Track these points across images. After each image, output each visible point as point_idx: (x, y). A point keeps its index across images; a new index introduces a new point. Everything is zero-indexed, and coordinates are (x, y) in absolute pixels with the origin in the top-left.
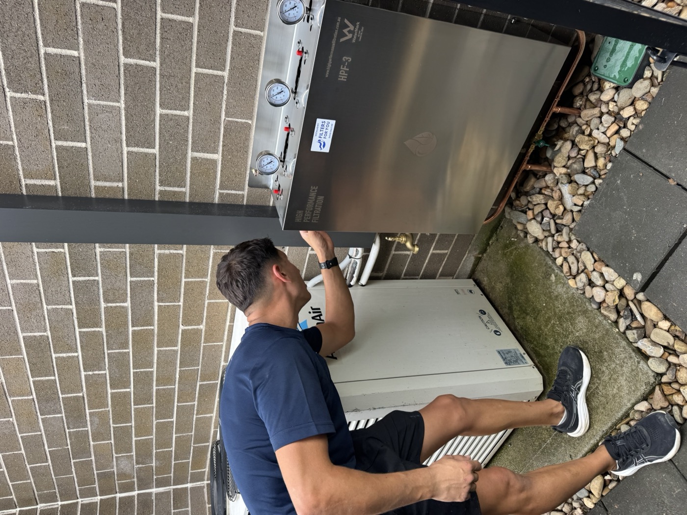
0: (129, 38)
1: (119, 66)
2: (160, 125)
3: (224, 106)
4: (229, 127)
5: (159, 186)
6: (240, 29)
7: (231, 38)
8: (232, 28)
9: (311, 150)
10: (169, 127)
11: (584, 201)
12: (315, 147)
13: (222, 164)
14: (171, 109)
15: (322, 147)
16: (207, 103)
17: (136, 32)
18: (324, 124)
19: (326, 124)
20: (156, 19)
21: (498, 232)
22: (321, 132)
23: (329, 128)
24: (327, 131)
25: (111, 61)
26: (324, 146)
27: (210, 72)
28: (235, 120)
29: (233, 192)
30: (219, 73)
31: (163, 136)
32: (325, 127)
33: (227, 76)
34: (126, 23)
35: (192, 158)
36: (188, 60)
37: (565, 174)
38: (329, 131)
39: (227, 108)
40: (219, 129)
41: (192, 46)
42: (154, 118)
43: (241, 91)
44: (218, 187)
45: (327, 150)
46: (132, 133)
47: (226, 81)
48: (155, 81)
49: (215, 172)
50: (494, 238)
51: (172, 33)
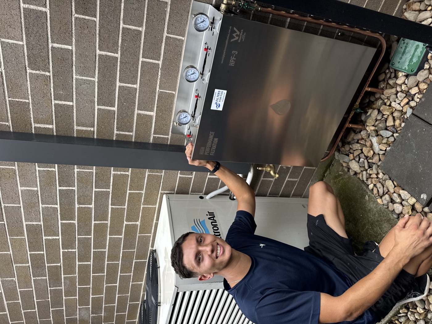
0: (103, 39)
1: (95, 56)
2: (119, 93)
3: (158, 83)
4: (161, 95)
5: (116, 131)
6: (170, 35)
7: (164, 41)
8: (165, 34)
9: (211, 109)
10: (124, 94)
11: (387, 148)
12: (213, 107)
13: (156, 118)
14: (126, 83)
15: (218, 107)
16: (148, 80)
17: (107, 35)
18: (219, 92)
19: (221, 93)
20: (119, 28)
21: (330, 168)
22: (218, 98)
23: (223, 95)
24: (221, 97)
25: (91, 53)
26: (219, 107)
27: (151, 61)
28: (165, 91)
29: (162, 136)
30: (157, 62)
31: (120, 100)
32: (220, 94)
33: (161, 64)
34: (101, 30)
35: (137, 114)
36: (138, 53)
37: (374, 130)
38: (222, 97)
39: (160, 84)
40: (155, 96)
41: (141, 45)
42: (115, 88)
43: (169, 74)
44: (153, 133)
45: (221, 109)
46: (101, 97)
47: (160, 67)
48: (117, 66)
49: (152, 123)
50: (328, 172)
51: (129, 37)
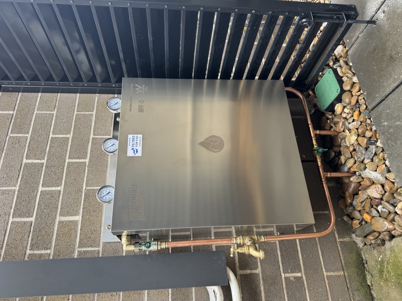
0: (31, 149)
1: (21, 165)
2: (40, 198)
4: (88, 194)
5: (30, 250)
6: (96, 137)
7: (91, 141)
8: (92, 136)
9: (127, 156)
10: (46, 199)
12: (130, 153)
13: (82, 223)
14: (49, 187)
15: (135, 152)
16: (74, 179)
17: (35, 146)
18: (134, 137)
19: (135, 137)
20: (49, 138)
22: (133, 143)
23: (139, 140)
24: (137, 141)
25: (18, 162)
26: (137, 152)
27: (78, 160)
28: (93, 188)
29: (90, 249)
30: (83, 160)
31: (41, 207)
32: (135, 139)
34: (31, 142)
35: (59, 222)
36: (64, 156)
38: (138, 141)
39: (87, 181)
40: (81, 196)
41: (67, 149)
42: (37, 194)
43: (97, 169)
44: (77, 246)
45: (139, 154)
46: (19, 207)
47: (87, 164)
48: (42, 171)
49: (76, 232)
